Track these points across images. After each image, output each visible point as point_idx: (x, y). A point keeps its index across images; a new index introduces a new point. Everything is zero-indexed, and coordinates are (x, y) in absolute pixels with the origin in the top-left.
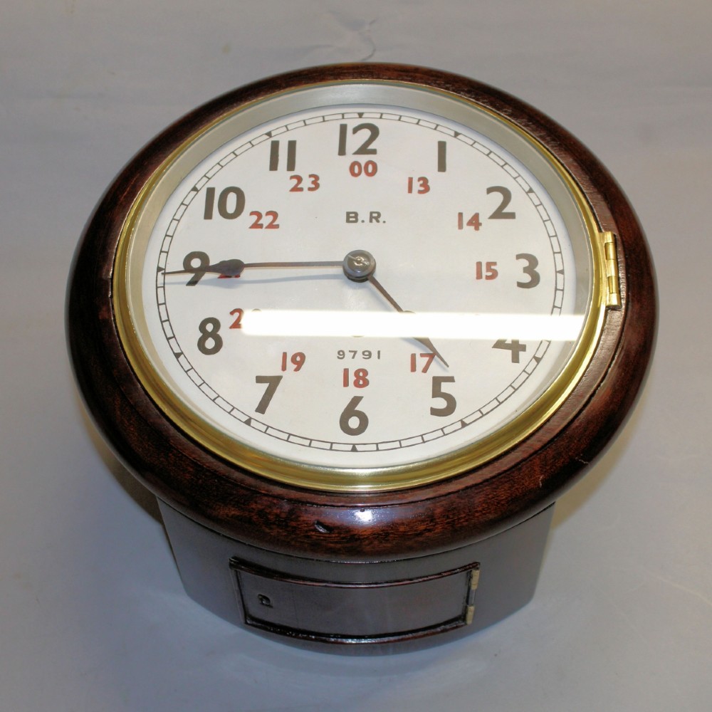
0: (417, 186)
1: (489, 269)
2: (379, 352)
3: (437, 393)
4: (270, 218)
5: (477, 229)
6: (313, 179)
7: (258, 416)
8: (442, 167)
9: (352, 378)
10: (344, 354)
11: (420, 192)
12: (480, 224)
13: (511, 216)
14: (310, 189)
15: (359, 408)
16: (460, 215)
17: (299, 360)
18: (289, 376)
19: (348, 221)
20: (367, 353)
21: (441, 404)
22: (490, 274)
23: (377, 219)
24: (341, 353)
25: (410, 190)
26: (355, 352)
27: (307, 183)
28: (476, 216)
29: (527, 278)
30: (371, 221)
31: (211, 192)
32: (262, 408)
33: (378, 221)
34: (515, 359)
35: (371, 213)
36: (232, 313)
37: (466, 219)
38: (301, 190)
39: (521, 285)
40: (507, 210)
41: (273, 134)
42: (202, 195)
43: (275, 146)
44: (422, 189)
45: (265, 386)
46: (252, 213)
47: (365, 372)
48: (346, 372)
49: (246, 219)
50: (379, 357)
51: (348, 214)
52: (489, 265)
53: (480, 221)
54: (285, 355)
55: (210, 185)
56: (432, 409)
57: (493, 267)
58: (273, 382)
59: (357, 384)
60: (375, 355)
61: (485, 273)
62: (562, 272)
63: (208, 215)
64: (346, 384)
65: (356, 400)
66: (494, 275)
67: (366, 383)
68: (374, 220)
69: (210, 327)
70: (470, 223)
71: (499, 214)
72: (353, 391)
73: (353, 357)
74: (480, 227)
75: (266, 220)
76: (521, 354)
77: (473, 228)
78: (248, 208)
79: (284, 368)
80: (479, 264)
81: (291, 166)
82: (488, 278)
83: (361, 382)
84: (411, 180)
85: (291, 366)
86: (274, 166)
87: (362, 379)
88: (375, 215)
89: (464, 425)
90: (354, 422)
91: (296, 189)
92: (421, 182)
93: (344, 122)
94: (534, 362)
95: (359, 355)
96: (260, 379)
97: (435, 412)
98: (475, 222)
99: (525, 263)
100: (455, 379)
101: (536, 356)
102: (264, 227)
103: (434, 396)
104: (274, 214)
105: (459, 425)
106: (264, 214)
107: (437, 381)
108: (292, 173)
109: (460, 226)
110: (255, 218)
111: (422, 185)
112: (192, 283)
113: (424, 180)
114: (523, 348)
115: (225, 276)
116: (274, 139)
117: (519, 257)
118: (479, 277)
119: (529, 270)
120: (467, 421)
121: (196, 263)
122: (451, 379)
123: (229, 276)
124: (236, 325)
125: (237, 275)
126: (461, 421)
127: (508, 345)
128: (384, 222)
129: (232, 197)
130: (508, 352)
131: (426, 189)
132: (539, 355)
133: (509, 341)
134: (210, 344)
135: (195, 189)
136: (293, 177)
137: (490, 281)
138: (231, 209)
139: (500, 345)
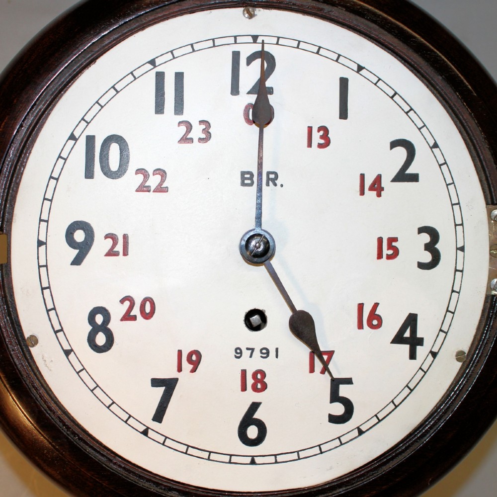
0: (317, 139)
1: (390, 247)
2: (277, 350)
3: (335, 397)
4: (158, 178)
5: (379, 195)
6: (203, 127)
7: (154, 425)
8: (344, 114)
9: (250, 381)
10: (241, 353)
11: (320, 146)
12: (383, 189)
13: (414, 178)
14: (200, 140)
15: (257, 416)
16: (362, 176)
17: (195, 359)
18: (185, 378)
19: (243, 184)
20: (264, 351)
21: (338, 409)
22: (390, 252)
23: (274, 181)
24: (238, 351)
25: (310, 145)
26: (253, 350)
27: (197, 132)
28: (378, 179)
29: (427, 257)
30: (268, 184)
31: (90, 140)
32: (159, 416)
33: (275, 185)
34: (413, 356)
35: (268, 173)
36: (122, 301)
37: (368, 182)
38: (191, 140)
39: (421, 266)
40: (410, 171)
41: (158, 62)
42: (82, 143)
43: (160, 77)
44: (322, 141)
45: (161, 390)
46: (139, 171)
47: (264, 374)
48: (244, 373)
49: (131, 179)
50: (277, 357)
51: (243, 173)
52: (392, 240)
53: (382, 186)
54: (180, 353)
55: (89, 132)
56: (330, 415)
57: (394, 244)
58: (169, 385)
59: (255, 389)
60: (272, 353)
61: (386, 251)
62: (462, 249)
63: (89, 174)
64: (244, 388)
65: (255, 406)
66: (396, 253)
67: (265, 387)
68: (271, 183)
69: (99, 319)
70: (372, 188)
71: (403, 176)
72: (251, 396)
73: (251, 356)
74: (383, 193)
75: (154, 181)
76: (418, 348)
77: (375, 193)
78: (132, 167)
79: (180, 369)
80: (380, 240)
81: (179, 107)
82: (389, 257)
83: (259, 386)
84: (310, 129)
85: (187, 366)
86: (159, 108)
87: (260, 382)
88: (272, 176)
89: (361, 432)
90: (252, 432)
91: (185, 139)
92: (321, 133)
93: (236, 48)
94: (430, 357)
95: (257, 353)
96: (156, 383)
97: (333, 419)
98: (377, 186)
99: (426, 238)
100: (354, 381)
101: (433, 350)
102: (152, 189)
103: (331, 402)
104: (162, 173)
105: (356, 433)
106: (151, 173)
107: (336, 383)
108: (180, 118)
109: (362, 193)
110: (140, 177)
111: (321, 137)
112: (77, 261)
113: (324, 130)
114: (420, 342)
115: (111, 253)
116: (158, 69)
117: (421, 230)
118: (380, 256)
119: (431, 247)
120: (363, 428)
121: (79, 236)
122: (349, 381)
123: (116, 254)
124: (128, 317)
125: (125, 253)
126: (358, 428)
127: (406, 338)
128: (282, 186)
129: (114, 149)
130: (406, 347)
131: (326, 142)
132: (435, 350)
133: (407, 334)
134: (101, 339)
135: (72, 137)
136: (180, 123)
137: (390, 261)
138: (114, 165)
139: (399, 339)
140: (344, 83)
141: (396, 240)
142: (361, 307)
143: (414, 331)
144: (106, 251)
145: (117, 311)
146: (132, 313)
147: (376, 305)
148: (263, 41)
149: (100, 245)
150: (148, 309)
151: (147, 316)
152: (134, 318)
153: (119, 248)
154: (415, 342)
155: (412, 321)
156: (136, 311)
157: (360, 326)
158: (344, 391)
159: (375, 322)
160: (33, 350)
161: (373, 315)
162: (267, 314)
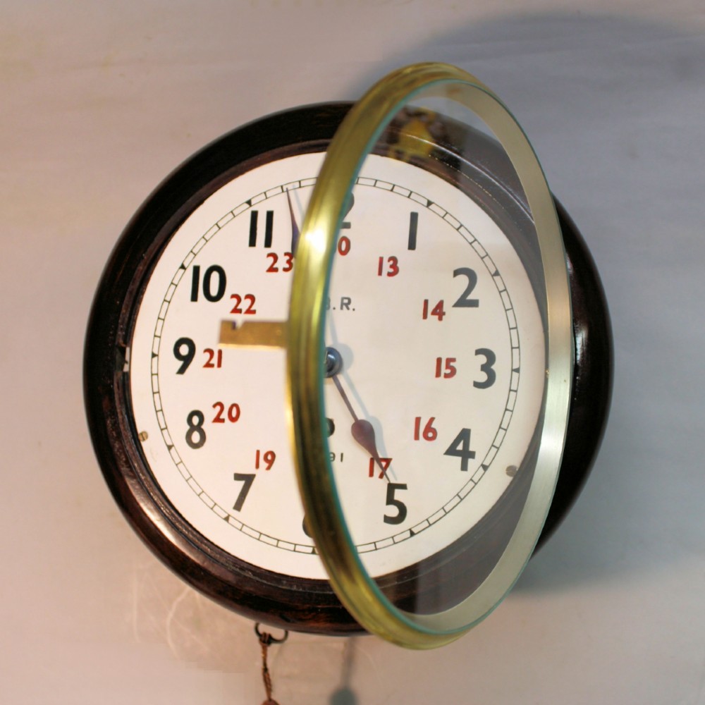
0: (387, 268)
1: (448, 366)
2: (342, 455)
3: (390, 500)
4: (249, 301)
5: (440, 319)
6: (288, 258)
7: (234, 513)
8: (412, 245)
11: (390, 274)
12: (444, 314)
13: (474, 304)
14: (285, 270)
16: (426, 302)
17: (270, 458)
18: (262, 475)
21: (393, 511)
22: (448, 371)
23: (347, 305)
25: (380, 273)
27: (282, 262)
28: (440, 305)
29: (483, 377)
30: (342, 308)
31: (196, 270)
32: (238, 506)
33: (348, 309)
34: (464, 467)
35: (343, 299)
36: (214, 406)
37: (431, 307)
38: (276, 270)
39: (477, 385)
40: (471, 297)
41: (253, 202)
42: (190, 272)
43: (254, 215)
44: (391, 270)
45: (241, 483)
46: (233, 296)
49: (227, 302)
50: (342, 460)
52: (449, 360)
53: (444, 311)
54: (258, 452)
55: (196, 263)
56: (385, 517)
57: (452, 364)
58: (248, 479)
60: (338, 457)
61: (444, 370)
62: (517, 370)
63: (194, 298)
66: (453, 372)
68: (344, 307)
69: (196, 420)
70: (434, 313)
71: (463, 302)
74: (444, 317)
75: (245, 304)
76: (470, 461)
77: (437, 317)
78: (228, 292)
79: (257, 466)
80: (439, 360)
81: (268, 243)
82: (446, 376)
84: (381, 260)
85: (263, 464)
86: (252, 243)
88: (346, 301)
89: (412, 534)
91: (272, 269)
92: (391, 262)
94: (481, 470)
96: (238, 477)
97: (388, 520)
98: (439, 311)
99: (483, 359)
100: (408, 486)
101: (484, 463)
102: (243, 312)
103: (387, 504)
104: (251, 298)
105: (408, 534)
106: (243, 297)
107: (392, 488)
108: (269, 250)
109: (425, 316)
110: (235, 301)
111: (391, 267)
112: (182, 371)
113: (394, 260)
114: (472, 455)
115: (208, 365)
116: (254, 208)
117: (478, 352)
118: (438, 374)
119: (486, 368)
120: (415, 530)
121: (184, 350)
122: (403, 487)
123: (212, 366)
124: (218, 419)
125: (219, 365)
126: (410, 530)
127: (459, 451)
128: (354, 310)
129: (215, 277)
130: (458, 460)
131: (395, 270)
132: (486, 463)
133: (460, 447)
134: (196, 437)
135: (183, 267)
136: (270, 255)
137: (448, 380)
138: (214, 291)
139: (451, 451)
140: (414, 217)
141: (454, 360)
142: (418, 420)
143: (466, 445)
144: (204, 363)
145: (210, 414)
146: (222, 417)
147: (432, 420)
148: (287, 189)
149: (200, 358)
150: (234, 413)
151: (233, 420)
152: (223, 421)
153: (215, 361)
154: (467, 455)
155: (465, 435)
156: (225, 415)
157: (417, 437)
158: (399, 495)
159: (430, 435)
160: (144, 444)
161: (429, 428)
162: (335, 423)
